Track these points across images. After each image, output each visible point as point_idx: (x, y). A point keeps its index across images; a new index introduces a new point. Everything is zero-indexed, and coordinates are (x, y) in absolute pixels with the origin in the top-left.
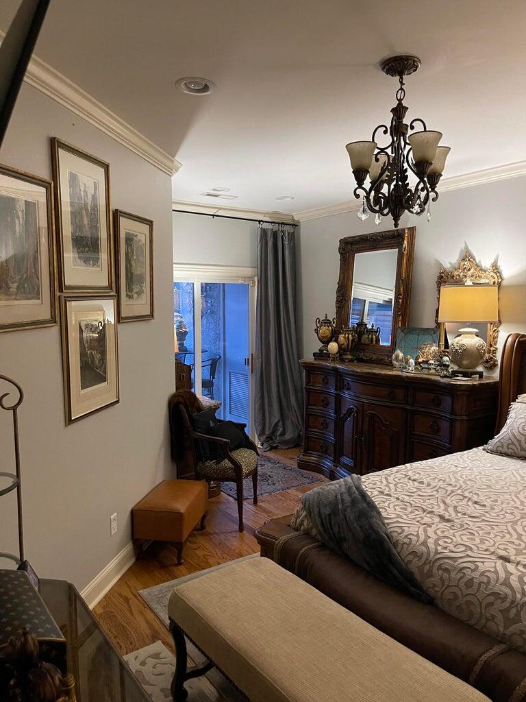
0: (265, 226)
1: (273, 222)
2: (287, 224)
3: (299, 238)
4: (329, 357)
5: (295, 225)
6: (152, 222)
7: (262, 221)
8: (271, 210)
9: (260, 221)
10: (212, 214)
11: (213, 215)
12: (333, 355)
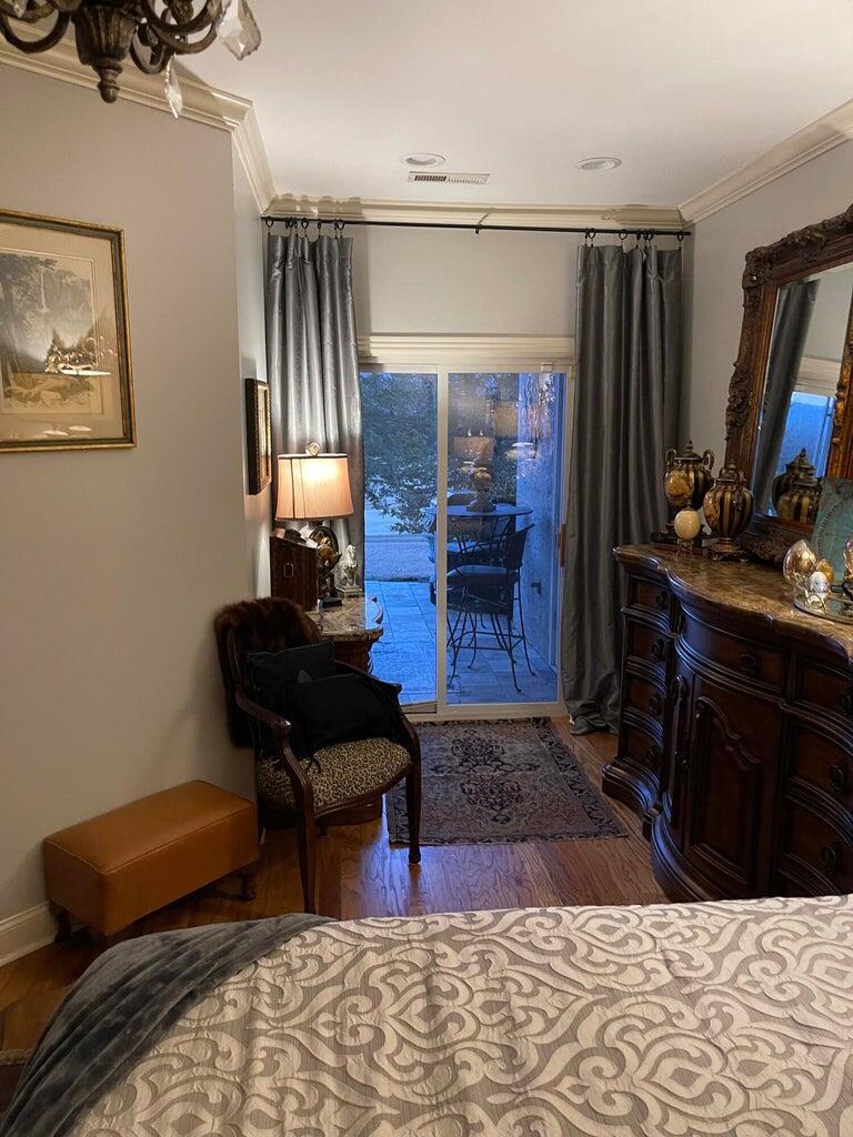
0: (599, 240)
1: (624, 231)
2: (659, 233)
3: (691, 263)
4: (672, 542)
5: (684, 233)
6: (118, 234)
7: (593, 230)
8: (620, 203)
9: (587, 231)
10: (475, 223)
11: (478, 227)
12: (685, 540)
